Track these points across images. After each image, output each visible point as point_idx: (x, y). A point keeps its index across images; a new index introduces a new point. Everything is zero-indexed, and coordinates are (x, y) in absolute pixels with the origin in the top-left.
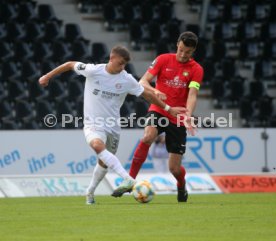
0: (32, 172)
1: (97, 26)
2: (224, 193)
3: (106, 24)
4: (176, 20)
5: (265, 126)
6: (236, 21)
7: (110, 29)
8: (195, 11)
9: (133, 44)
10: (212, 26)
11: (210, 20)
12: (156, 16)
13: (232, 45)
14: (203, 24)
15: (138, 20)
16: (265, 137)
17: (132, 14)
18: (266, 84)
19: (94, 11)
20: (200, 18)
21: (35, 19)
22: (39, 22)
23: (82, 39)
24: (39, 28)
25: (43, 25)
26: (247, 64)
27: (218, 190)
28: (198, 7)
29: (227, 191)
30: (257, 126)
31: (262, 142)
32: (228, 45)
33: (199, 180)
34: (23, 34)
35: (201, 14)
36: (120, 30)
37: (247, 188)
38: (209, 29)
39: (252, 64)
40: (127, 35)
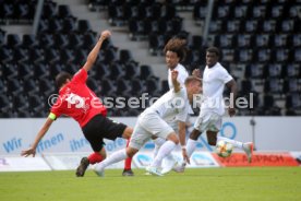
0: (73, 150)
1: (124, 37)
2: (221, 167)
3: (131, 35)
4: (184, 32)
5: (254, 115)
6: (231, 33)
7: (134, 39)
8: (199, 25)
9: (152, 50)
10: (213, 37)
11: (211, 32)
12: (169, 29)
13: (228, 51)
14: (205, 35)
15: (156, 32)
16: (253, 123)
17: (150, 28)
18: (254, 82)
19: (121, 25)
20: (203, 31)
21: (75, 31)
22: (79, 33)
23: (112, 47)
24: (79, 38)
25: (81, 36)
26: (239, 66)
27: (217, 165)
28: (202, 22)
29: (224, 165)
30: (246, 115)
31: (251, 127)
32: (225, 52)
33: (202, 157)
34: (66, 43)
35: (203, 28)
36: (142, 40)
37: (239, 163)
38: (210, 39)
39: (243, 67)
40: (147, 43)
